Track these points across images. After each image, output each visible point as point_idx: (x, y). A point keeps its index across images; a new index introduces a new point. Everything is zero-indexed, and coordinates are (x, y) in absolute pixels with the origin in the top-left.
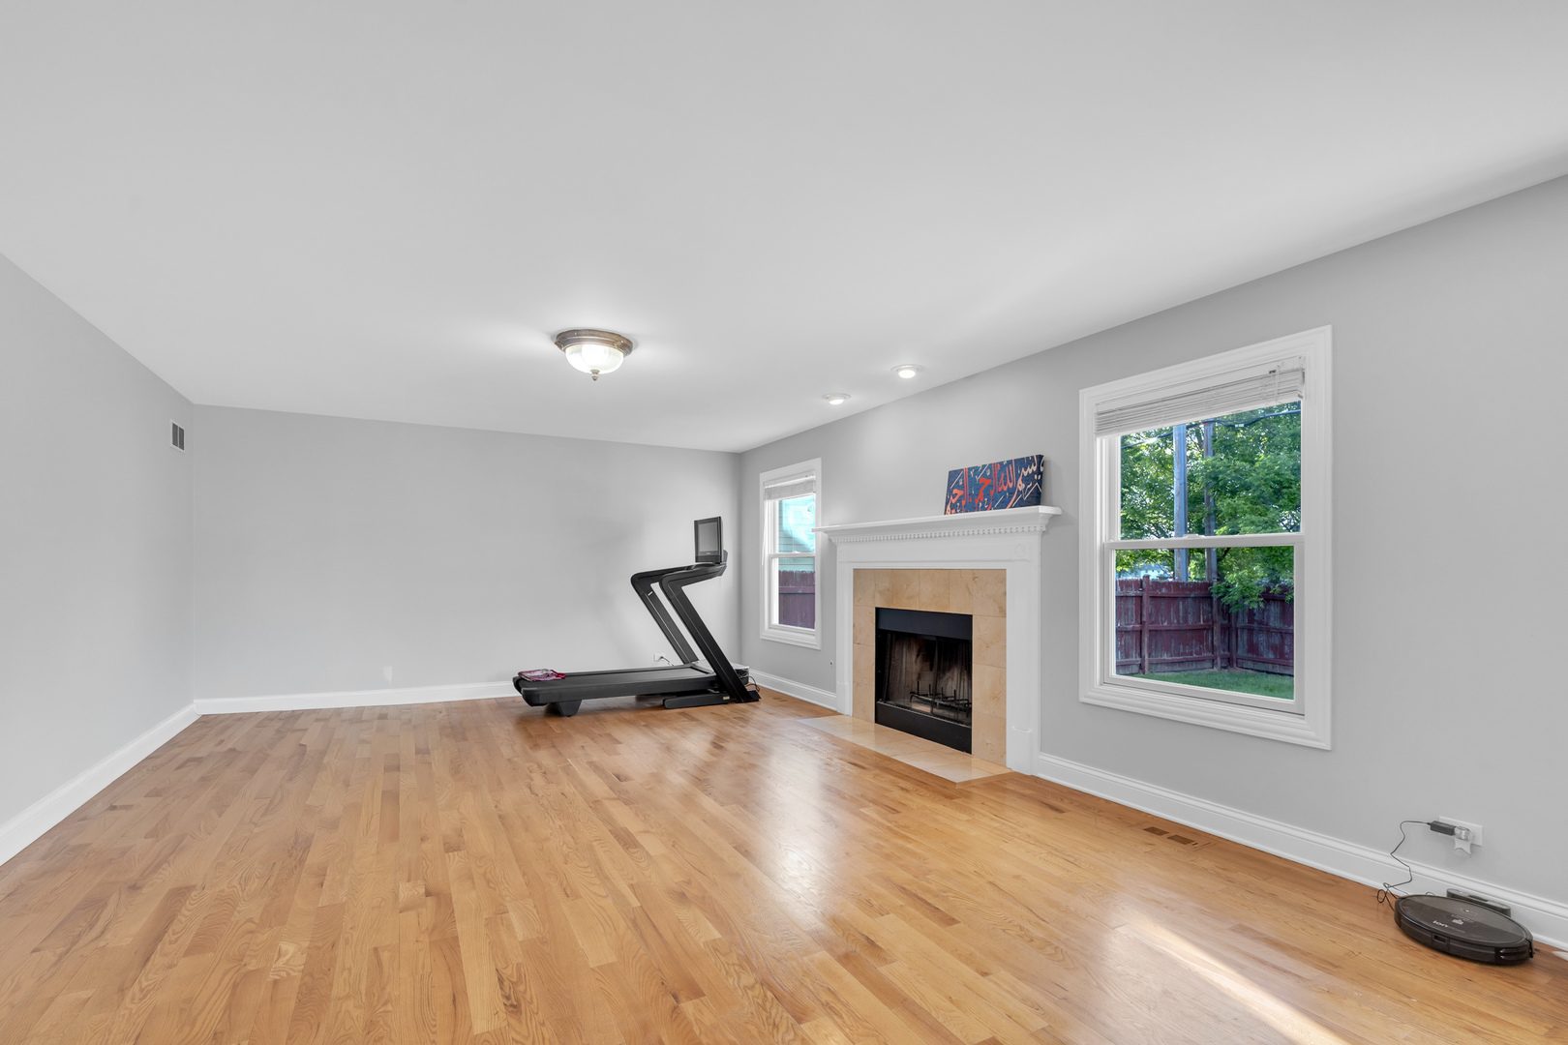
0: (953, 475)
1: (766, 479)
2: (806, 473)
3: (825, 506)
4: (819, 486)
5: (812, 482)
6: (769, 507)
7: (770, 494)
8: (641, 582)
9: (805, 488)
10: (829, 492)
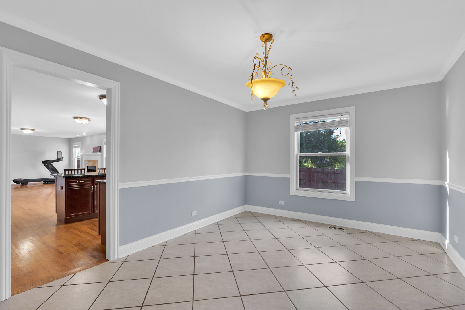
0: (94, 147)
1: (74, 144)
2: (79, 144)
3: (82, 150)
4: (81, 146)
5: (80, 146)
6: (74, 149)
7: (75, 147)
8: (45, 163)
9: (79, 146)
10: (82, 147)
